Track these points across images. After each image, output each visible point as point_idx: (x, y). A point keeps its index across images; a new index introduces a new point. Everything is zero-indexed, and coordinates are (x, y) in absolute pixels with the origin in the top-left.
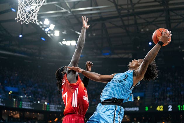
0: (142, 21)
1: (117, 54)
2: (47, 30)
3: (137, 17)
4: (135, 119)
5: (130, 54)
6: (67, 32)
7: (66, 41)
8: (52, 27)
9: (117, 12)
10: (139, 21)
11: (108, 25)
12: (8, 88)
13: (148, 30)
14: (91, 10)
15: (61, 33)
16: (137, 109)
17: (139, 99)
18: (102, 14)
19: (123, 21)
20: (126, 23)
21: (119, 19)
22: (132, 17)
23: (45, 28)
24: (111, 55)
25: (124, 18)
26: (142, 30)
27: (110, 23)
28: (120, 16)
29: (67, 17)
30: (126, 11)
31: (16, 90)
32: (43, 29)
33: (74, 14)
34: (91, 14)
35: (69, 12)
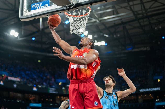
0: (155, 21)
1: (138, 48)
2: (82, 36)
3: (150, 19)
4: (158, 97)
5: (147, 48)
6: (98, 36)
7: (97, 42)
8: (86, 33)
9: (134, 17)
10: (152, 22)
11: (128, 27)
12: (59, 80)
13: (160, 27)
14: (114, 18)
15: (93, 37)
16: (158, 89)
17: (159, 81)
18: (123, 20)
19: (139, 23)
20: (142, 24)
21: (137, 22)
22: (147, 19)
23: (81, 35)
24: (133, 49)
25: (140, 21)
26: (156, 28)
27: (130, 25)
28: (137, 19)
29: (96, 25)
30: (141, 16)
31: (64, 81)
32: (80, 36)
33: (102, 22)
34: (114, 21)
35: (98, 21)
